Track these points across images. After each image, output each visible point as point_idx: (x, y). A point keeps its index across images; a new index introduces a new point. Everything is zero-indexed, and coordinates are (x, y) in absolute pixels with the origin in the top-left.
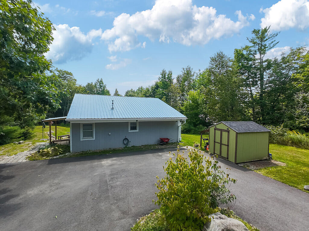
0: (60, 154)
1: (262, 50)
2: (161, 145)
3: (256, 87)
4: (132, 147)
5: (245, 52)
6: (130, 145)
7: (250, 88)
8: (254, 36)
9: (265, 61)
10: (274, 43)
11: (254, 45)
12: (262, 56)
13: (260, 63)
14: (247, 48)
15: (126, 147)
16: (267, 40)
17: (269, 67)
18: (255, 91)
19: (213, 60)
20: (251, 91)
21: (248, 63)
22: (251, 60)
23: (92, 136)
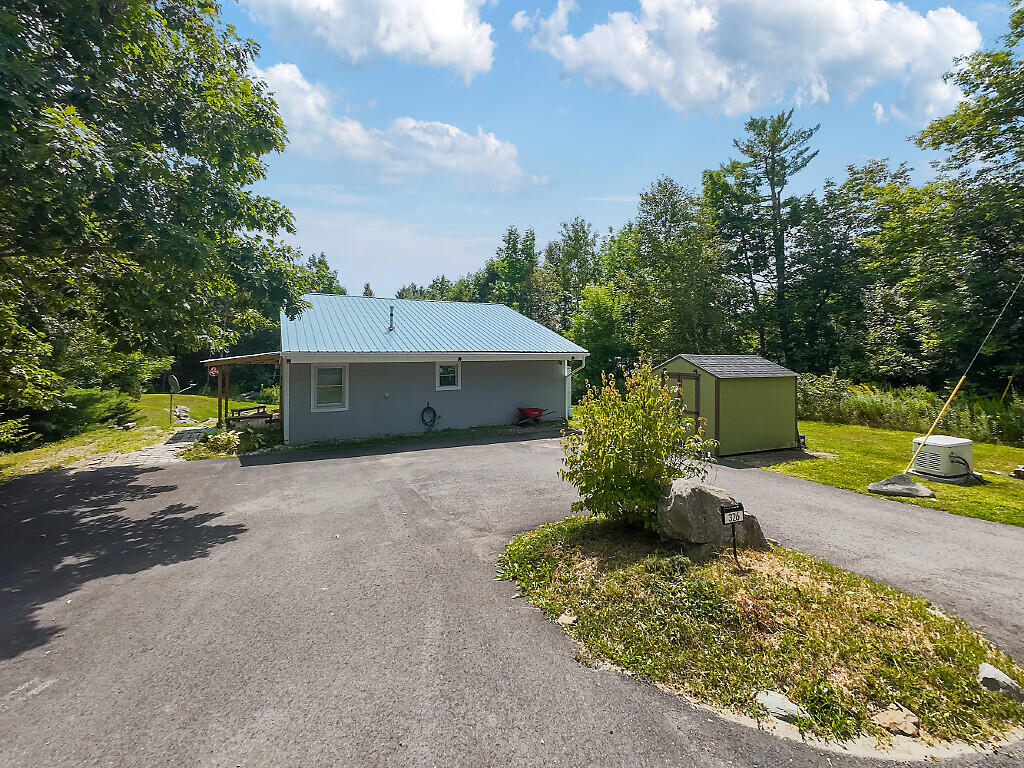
0: (261, 446)
1: (777, 174)
2: (520, 425)
3: (765, 272)
4: (445, 430)
5: (731, 180)
6: (440, 426)
7: (750, 278)
8: (751, 135)
9: (786, 204)
10: (805, 155)
11: (755, 161)
12: (777, 190)
13: (773, 208)
14: (735, 165)
15: (429, 431)
16: (786, 147)
17: (794, 219)
18: (763, 284)
19: (648, 200)
20: (752, 284)
21: (741, 210)
22: (747, 200)
23: (340, 400)
